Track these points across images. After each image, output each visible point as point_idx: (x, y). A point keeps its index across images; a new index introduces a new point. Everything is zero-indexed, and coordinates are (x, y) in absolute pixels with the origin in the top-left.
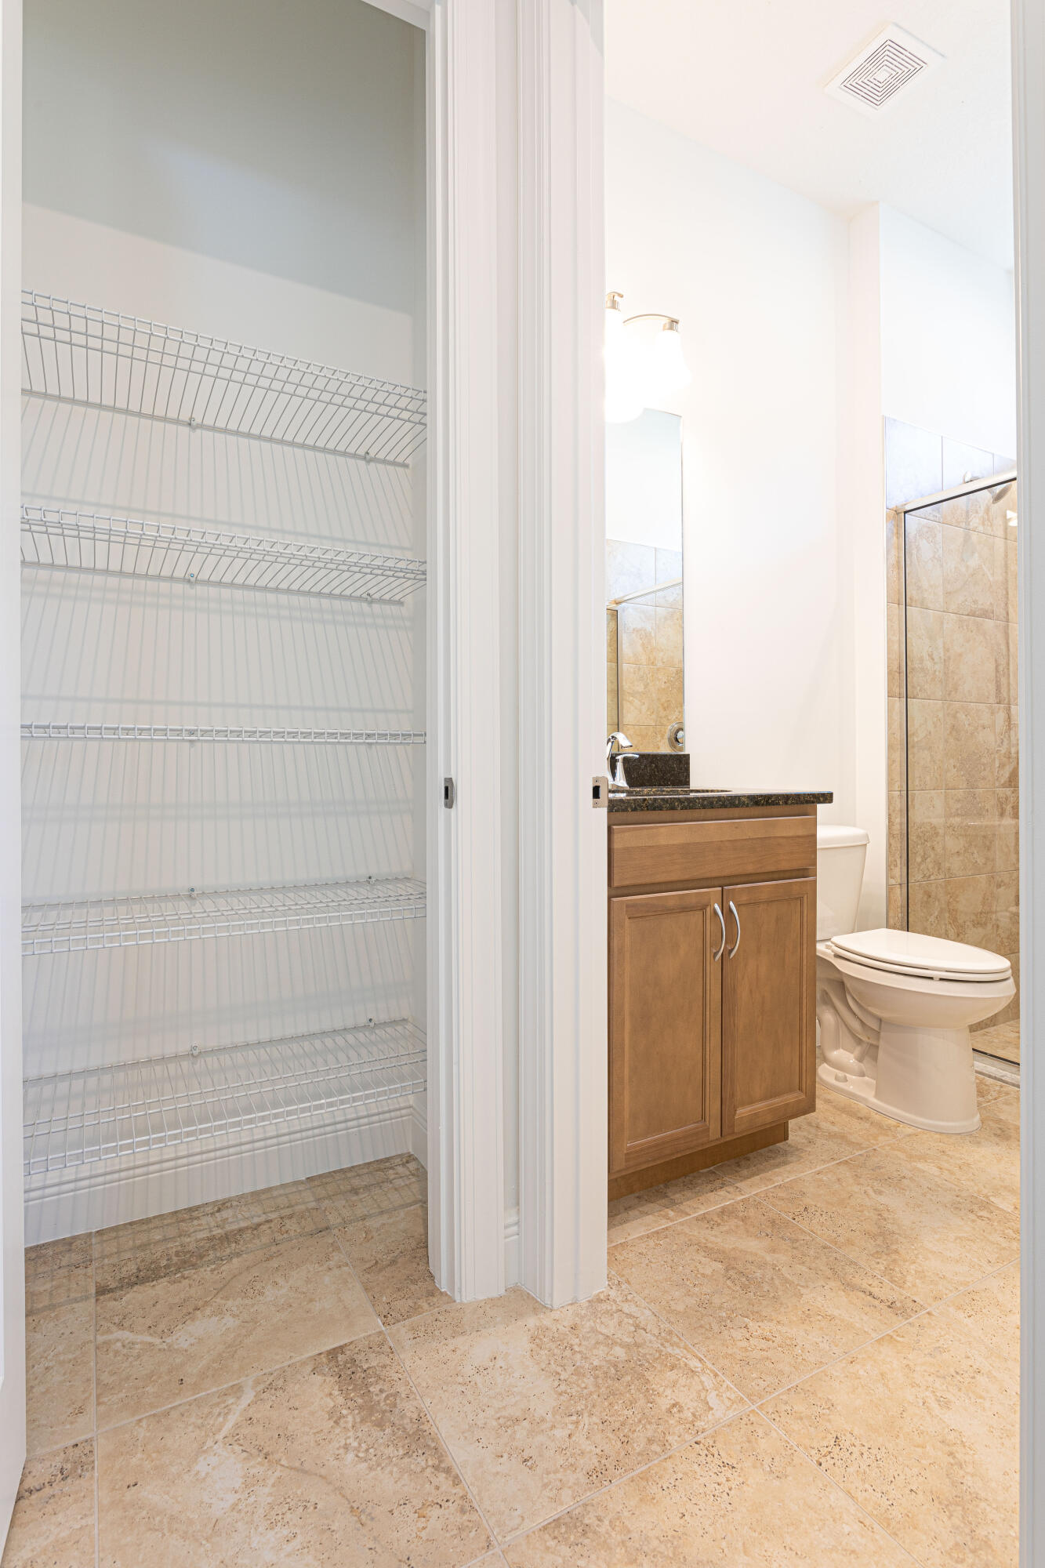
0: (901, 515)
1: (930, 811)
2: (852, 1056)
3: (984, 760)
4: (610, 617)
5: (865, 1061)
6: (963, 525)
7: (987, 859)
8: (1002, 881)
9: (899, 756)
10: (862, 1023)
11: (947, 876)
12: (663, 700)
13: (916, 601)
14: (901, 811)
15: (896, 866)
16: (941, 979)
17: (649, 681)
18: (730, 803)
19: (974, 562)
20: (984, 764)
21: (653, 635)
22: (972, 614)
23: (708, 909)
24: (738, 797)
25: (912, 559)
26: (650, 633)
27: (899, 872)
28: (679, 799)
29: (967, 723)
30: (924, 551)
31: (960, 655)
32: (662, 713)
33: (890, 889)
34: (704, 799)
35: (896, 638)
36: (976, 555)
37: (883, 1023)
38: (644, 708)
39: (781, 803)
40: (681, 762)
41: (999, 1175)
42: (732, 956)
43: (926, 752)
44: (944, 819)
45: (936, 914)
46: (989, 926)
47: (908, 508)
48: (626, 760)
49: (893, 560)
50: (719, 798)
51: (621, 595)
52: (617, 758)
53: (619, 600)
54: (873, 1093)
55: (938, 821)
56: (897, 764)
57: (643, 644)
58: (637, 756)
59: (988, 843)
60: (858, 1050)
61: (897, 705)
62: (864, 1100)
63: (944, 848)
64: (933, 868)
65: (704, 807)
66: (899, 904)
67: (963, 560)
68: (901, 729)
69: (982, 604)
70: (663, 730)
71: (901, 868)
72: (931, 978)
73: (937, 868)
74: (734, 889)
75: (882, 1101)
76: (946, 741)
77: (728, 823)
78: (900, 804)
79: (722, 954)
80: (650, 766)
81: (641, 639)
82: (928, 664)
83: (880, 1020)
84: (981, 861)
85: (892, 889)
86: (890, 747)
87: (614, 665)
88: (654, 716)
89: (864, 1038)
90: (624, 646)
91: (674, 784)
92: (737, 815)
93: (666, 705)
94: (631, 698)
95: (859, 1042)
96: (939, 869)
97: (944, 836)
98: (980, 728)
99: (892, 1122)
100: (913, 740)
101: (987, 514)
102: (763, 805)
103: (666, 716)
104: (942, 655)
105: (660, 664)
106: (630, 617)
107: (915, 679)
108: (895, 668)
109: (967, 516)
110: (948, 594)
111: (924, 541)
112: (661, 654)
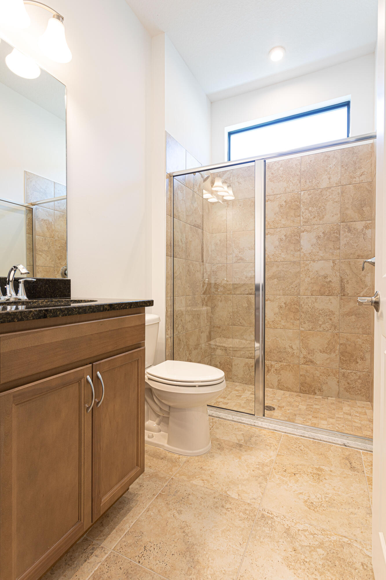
0: (172, 177)
1: (181, 306)
2: (155, 423)
3: (198, 284)
4: (28, 211)
5: (161, 425)
6: (192, 189)
7: (198, 323)
8: (203, 331)
9: (170, 282)
10: (160, 409)
11: (186, 331)
12: (58, 255)
13: (176, 216)
14: (171, 305)
15: (169, 330)
16: (199, 386)
17: (50, 245)
18: (98, 310)
19: (195, 205)
20: (198, 286)
21: (53, 224)
22: (194, 226)
23: (83, 380)
24: (103, 306)
25: (176, 198)
26: (51, 223)
27: (170, 332)
28: (61, 309)
29: (193, 269)
30: (179, 195)
31: (191, 241)
32: (58, 261)
33: (166, 340)
34: (79, 308)
35: (169, 231)
36: (196, 202)
37: (171, 408)
38: (48, 258)
39: (128, 308)
40: (65, 284)
41: (226, 474)
42: (98, 406)
43: (179, 280)
44: (185, 308)
45: (183, 347)
46: (199, 349)
47: (174, 175)
48: (26, 283)
49: (169, 197)
50: (90, 307)
51: (35, 201)
52: (20, 281)
53: (34, 204)
54: (166, 441)
55: (183, 309)
56: (169, 285)
57: (47, 228)
58: (35, 280)
59: (199, 316)
60: (158, 420)
61: (170, 260)
62: (162, 446)
63: (185, 320)
64: (182, 329)
65: (79, 313)
66: (170, 346)
67: (192, 203)
68: (171, 270)
69: (198, 223)
70: (58, 269)
71: (171, 330)
72: (195, 386)
73: (183, 329)
74: (100, 364)
75: (170, 445)
76: (186, 276)
77: (96, 322)
78: (170, 303)
79: (92, 408)
80: (45, 286)
81: (46, 224)
82: (180, 243)
83: (170, 407)
84: (196, 324)
85: (167, 339)
86: (167, 278)
87: (31, 236)
88: (53, 263)
89: (161, 414)
90: (36, 227)
91: (61, 297)
92: (101, 317)
93: (60, 258)
94: (41, 253)
95: (158, 416)
96: (184, 329)
97: (185, 315)
98: (197, 272)
99: (176, 456)
100: (175, 275)
101: (200, 187)
102: (117, 309)
103: (60, 263)
104: (185, 241)
105: (56, 238)
106: (40, 213)
107: (177, 249)
108: (169, 244)
109: (194, 186)
110: (187, 216)
111: (180, 191)
112: (57, 233)
